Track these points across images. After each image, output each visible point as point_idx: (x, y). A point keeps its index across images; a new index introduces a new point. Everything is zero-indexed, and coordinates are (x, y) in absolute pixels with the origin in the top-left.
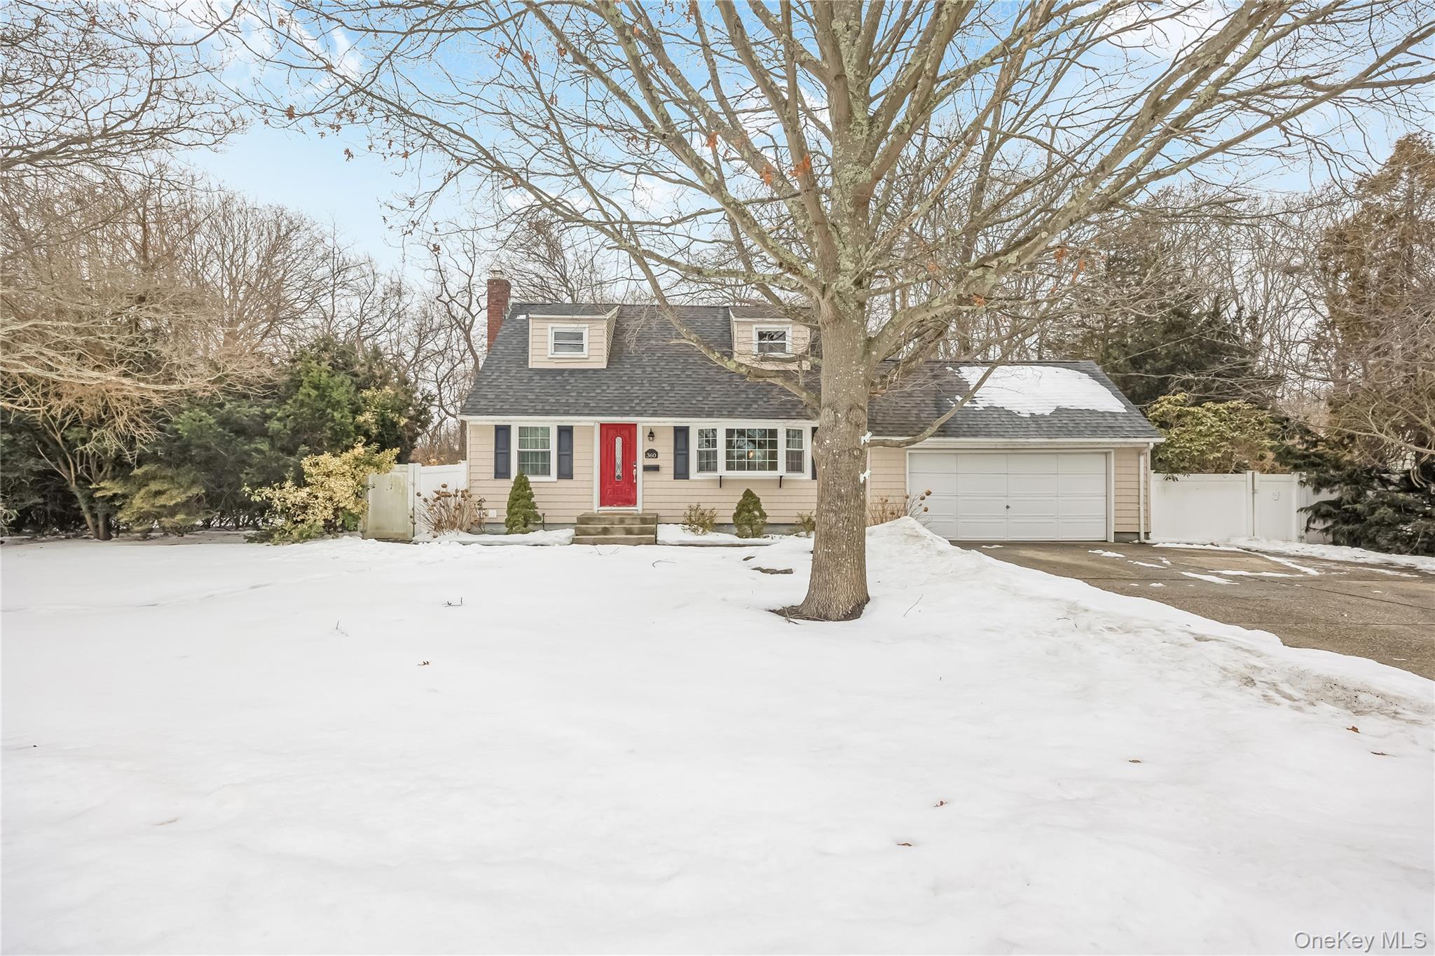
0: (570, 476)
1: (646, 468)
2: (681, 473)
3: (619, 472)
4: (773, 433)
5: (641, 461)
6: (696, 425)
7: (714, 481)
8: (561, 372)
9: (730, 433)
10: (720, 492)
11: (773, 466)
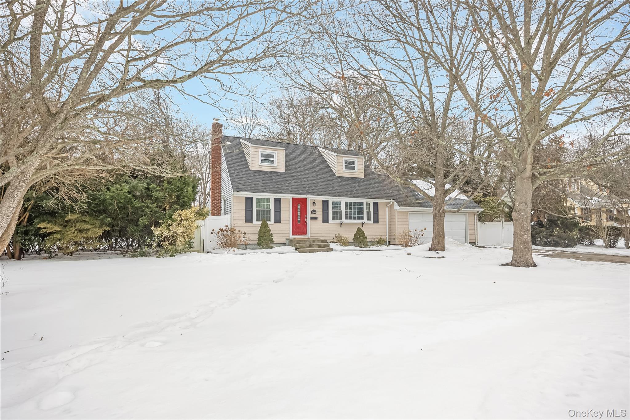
0: (279, 222)
1: (312, 218)
2: (325, 221)
3: (299, 220)
4: (362, 204)
5: (309, 215)
6: (331, 200)
7: (338, 224)
8: (266, 172)
9: (346, 203)
10: (341, 228)
11: (362, 218)
